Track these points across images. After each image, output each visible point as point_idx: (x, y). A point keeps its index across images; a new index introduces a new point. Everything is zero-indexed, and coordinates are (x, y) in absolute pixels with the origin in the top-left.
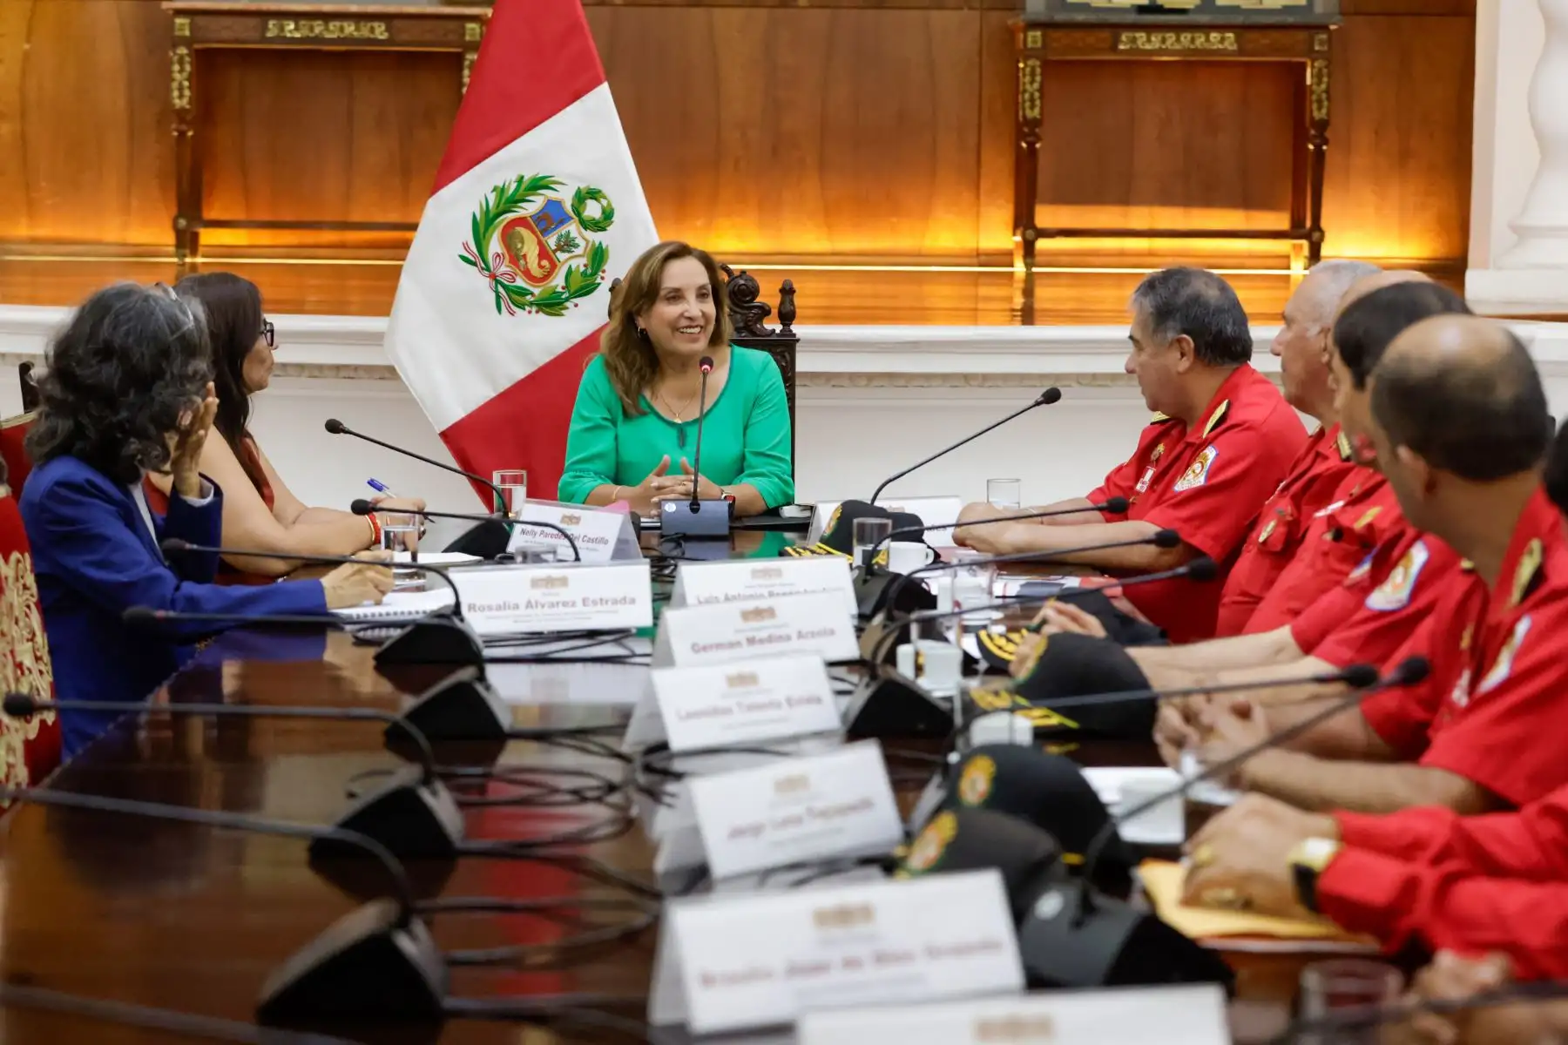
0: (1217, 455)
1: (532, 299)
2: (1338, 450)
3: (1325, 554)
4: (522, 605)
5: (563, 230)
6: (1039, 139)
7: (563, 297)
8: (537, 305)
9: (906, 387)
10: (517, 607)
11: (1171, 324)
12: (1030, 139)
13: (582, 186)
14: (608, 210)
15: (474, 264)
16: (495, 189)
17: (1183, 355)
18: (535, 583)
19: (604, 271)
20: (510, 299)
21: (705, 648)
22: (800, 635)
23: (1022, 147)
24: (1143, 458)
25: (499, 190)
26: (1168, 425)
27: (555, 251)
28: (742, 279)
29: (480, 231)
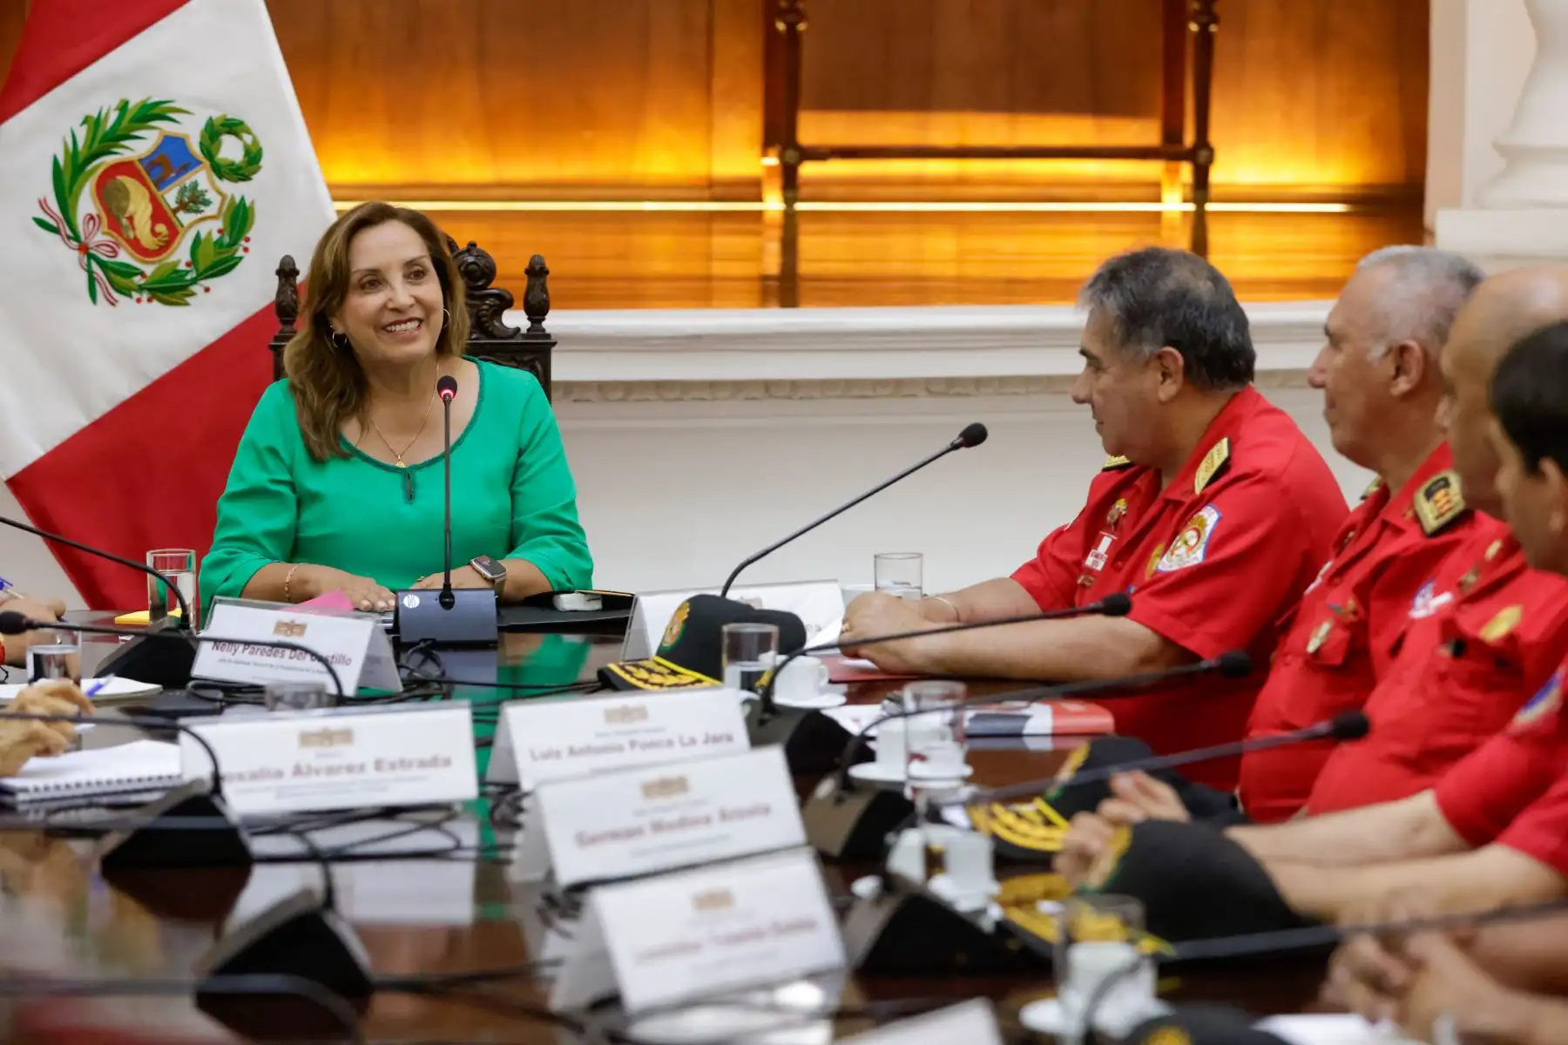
0: (1219, 520)
1: (142, 282)
2: (1417, 519)
3: (1442, 677)
4: (288, 771)
5: (187, 180)
6: (801, 16)
7: (188, 277)
8: (150, 290)
9: (681, 400)
10: (279, 774)
11: (1146, 331)
12: (791, 18)
13: (216, 114)
14: (254, 150)
15: (56, 231)
16: (86, 121)
17: (1165, 375)
18: (306, 739)
19: (248, 240)
20: (110, 282)
21: (595, 840)
22: (724, 816)
23: (776, 31)
24: (1093, 520)
25: (92, 122)
26: (1131, 470)
27: (175, 211)
28: (471, 255)
29: (65, 180)
